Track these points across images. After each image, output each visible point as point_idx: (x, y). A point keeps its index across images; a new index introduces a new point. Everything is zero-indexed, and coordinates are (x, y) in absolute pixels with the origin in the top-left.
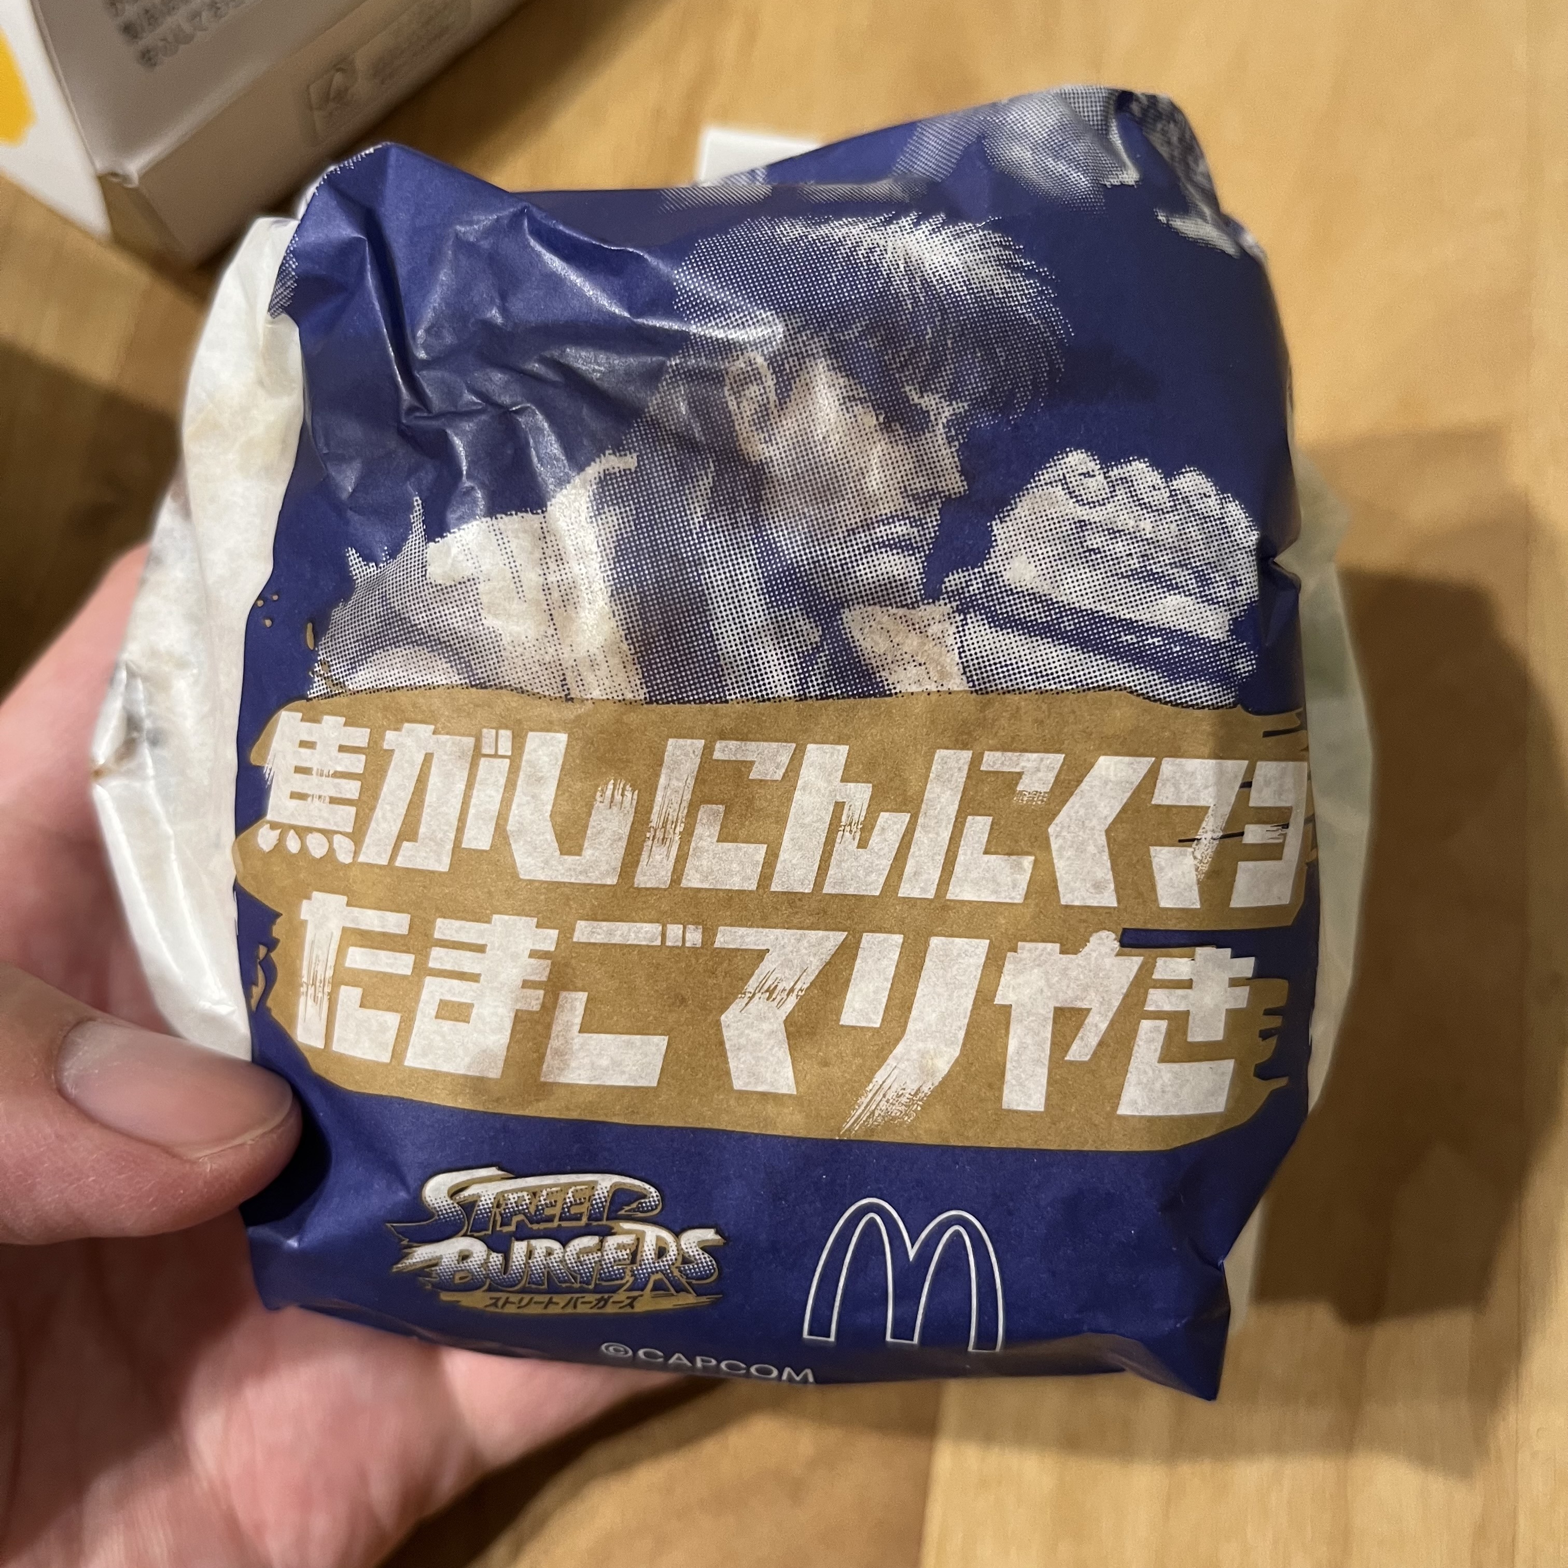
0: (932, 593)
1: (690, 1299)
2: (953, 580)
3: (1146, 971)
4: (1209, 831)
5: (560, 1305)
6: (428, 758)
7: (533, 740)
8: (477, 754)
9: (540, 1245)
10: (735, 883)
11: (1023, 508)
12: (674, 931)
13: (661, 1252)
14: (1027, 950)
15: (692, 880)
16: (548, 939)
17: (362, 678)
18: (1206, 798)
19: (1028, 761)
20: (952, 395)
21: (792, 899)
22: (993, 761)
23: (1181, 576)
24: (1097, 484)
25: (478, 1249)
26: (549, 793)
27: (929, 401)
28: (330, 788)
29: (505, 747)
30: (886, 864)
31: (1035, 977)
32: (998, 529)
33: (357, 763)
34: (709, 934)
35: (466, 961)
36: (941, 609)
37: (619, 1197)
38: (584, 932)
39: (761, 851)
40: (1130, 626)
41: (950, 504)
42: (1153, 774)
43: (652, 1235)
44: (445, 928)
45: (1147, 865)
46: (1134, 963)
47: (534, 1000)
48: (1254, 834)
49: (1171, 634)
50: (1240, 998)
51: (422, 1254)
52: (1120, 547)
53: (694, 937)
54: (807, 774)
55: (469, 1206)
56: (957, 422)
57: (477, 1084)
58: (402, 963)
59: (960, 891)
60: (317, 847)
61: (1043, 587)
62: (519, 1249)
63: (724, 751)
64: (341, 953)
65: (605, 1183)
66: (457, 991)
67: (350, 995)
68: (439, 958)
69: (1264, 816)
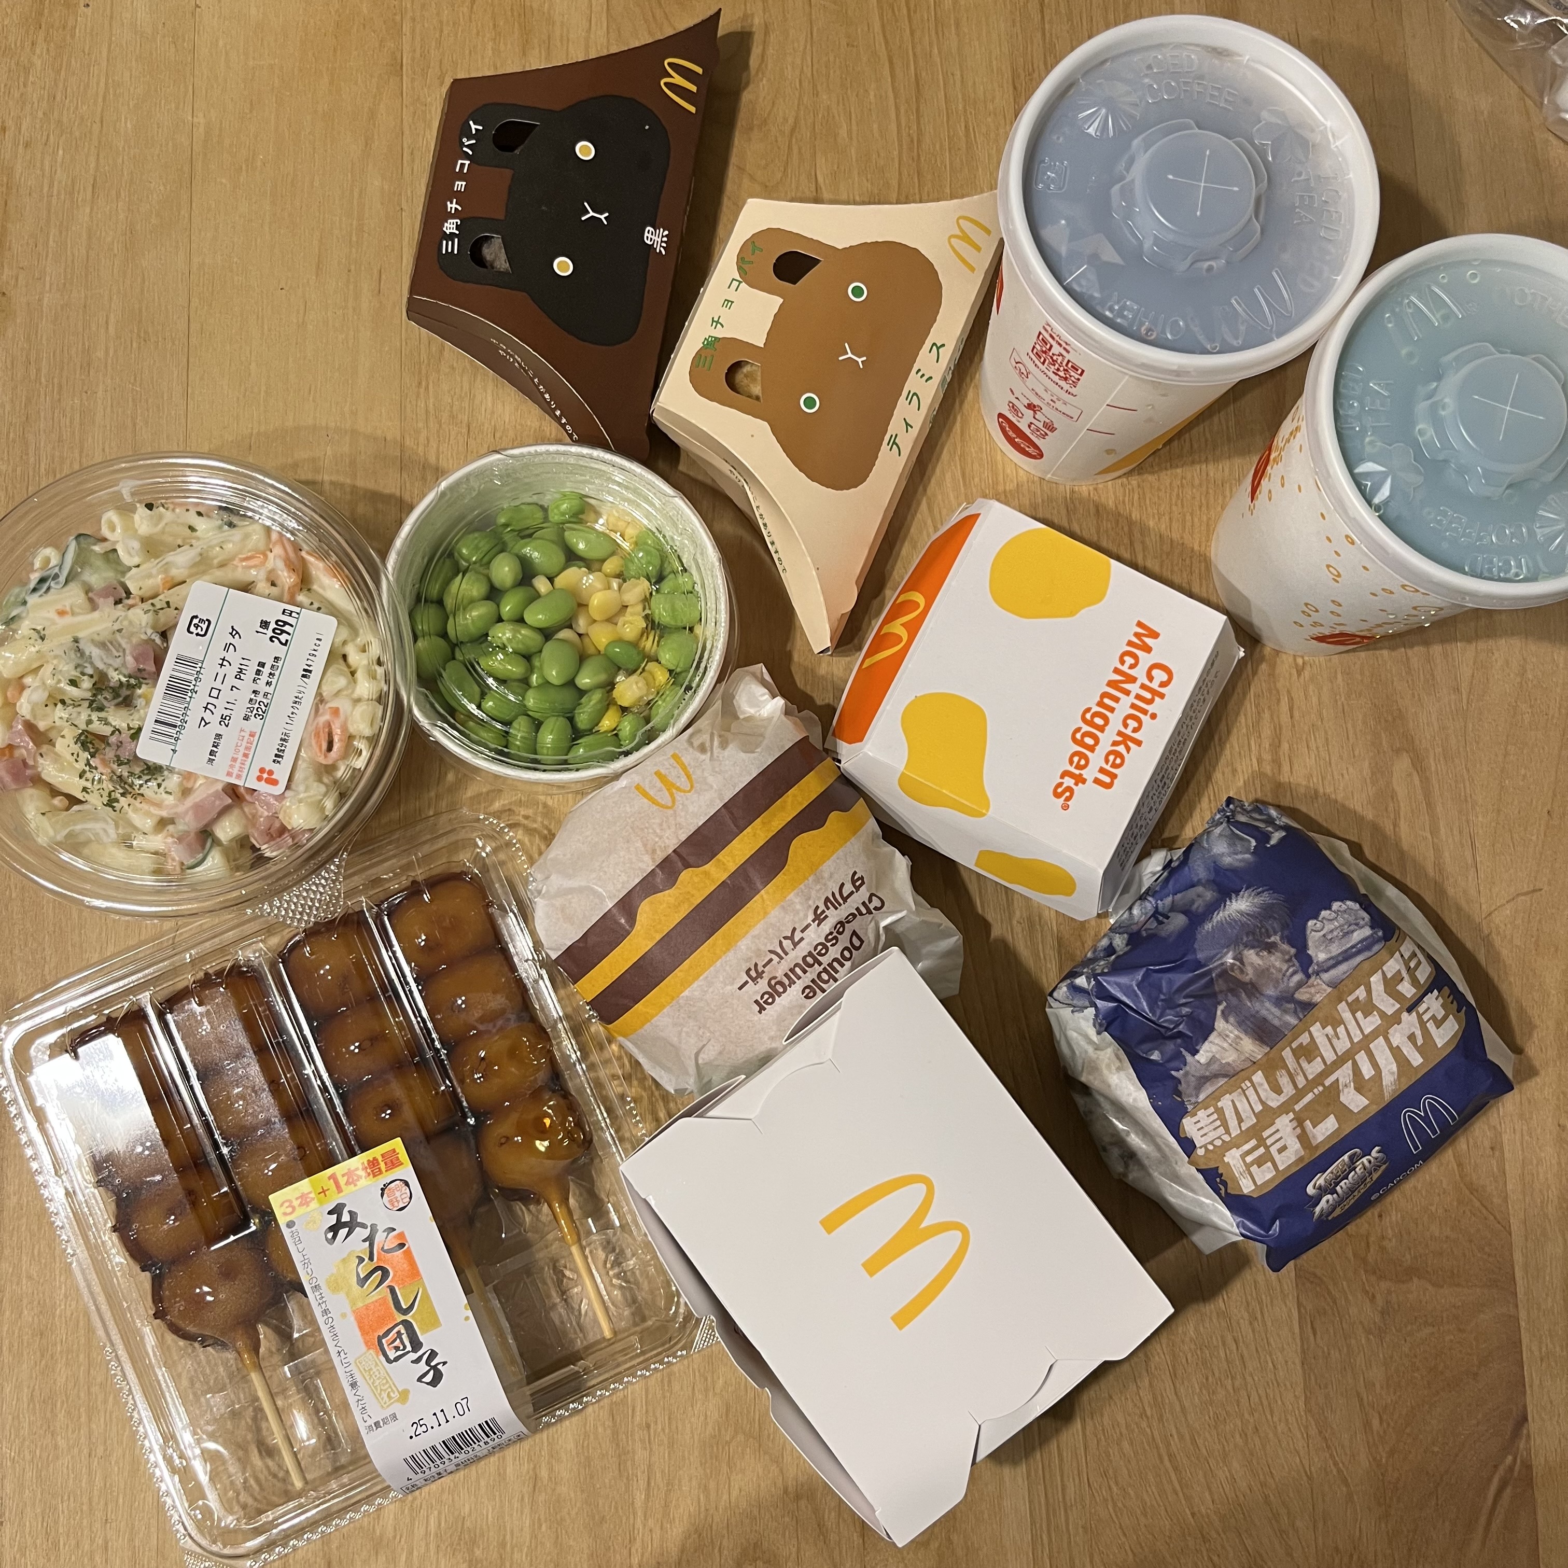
0: (1308, 977)
1: (1384, 1167)
2: (1310, 970)
3: (1418, 1013)
4: (1404, 973)
5: (1357, 1194)
6: (1233, 1101)
7: (1254, 1078)
8: (1244, 1091)
9: (1342, 1184)
10: (1320, 1070)
11: (1310, 943)
12: (1316, 1091)
13: (1370, 1162)
14: (1391, 1031)
15: (1310, 1077)
16: (1291, 1115)
17: (1202, 1097)
18: (1398, 968)
19: (1357, 992)
20: (1275, 933)
21: (1334, 1062)
22: (1350, 999)
23: (1352, 928)
24: (1319, 925)
25: (1329, 1197)
26: (1266, 1086)
27: (1273, 939)
28: (1212, 1127)
29: (1249, 1084)
30: (1347, 1039)
31: (1398, 1035)
32: (1309, 952)
33: (1215, 1116)
34: (1323, 1085)
35: (1277, 1136)
36: (1313, 978)
37: (1351, 1158)
38: (1297, 1107)
39: (1319, 1059)
40: (1353, 947)
41: (1296, 956)
42: (1383, 973)
43: (1364, 1160)
44: (1265, 1134)
45: (1398, 992)
46: (1414, 1014)
47: (1299, 1130)
48: (1412, 965)
49: (1361, 941)
50: (1441, 1000)
51: (1318, 1210)
52: (1335, 933)
53: (1321, 1088)
54: (1315, 1034)
55: (1320, 1188)
56: (1282, 938)
57: (1301, 1159)
58: (1262, 1150)
59: (1367, 1031)
60: (1218, 1143)
61: (1329, 956)
62: (1338, 1188)
63: (1294, 1045)
64: (1244, 1161)
65: (1346, 1157)
66: (1278, 1145)
67: (1254, 1169)
68: (1269, 1142)
69: (1411, 958)
